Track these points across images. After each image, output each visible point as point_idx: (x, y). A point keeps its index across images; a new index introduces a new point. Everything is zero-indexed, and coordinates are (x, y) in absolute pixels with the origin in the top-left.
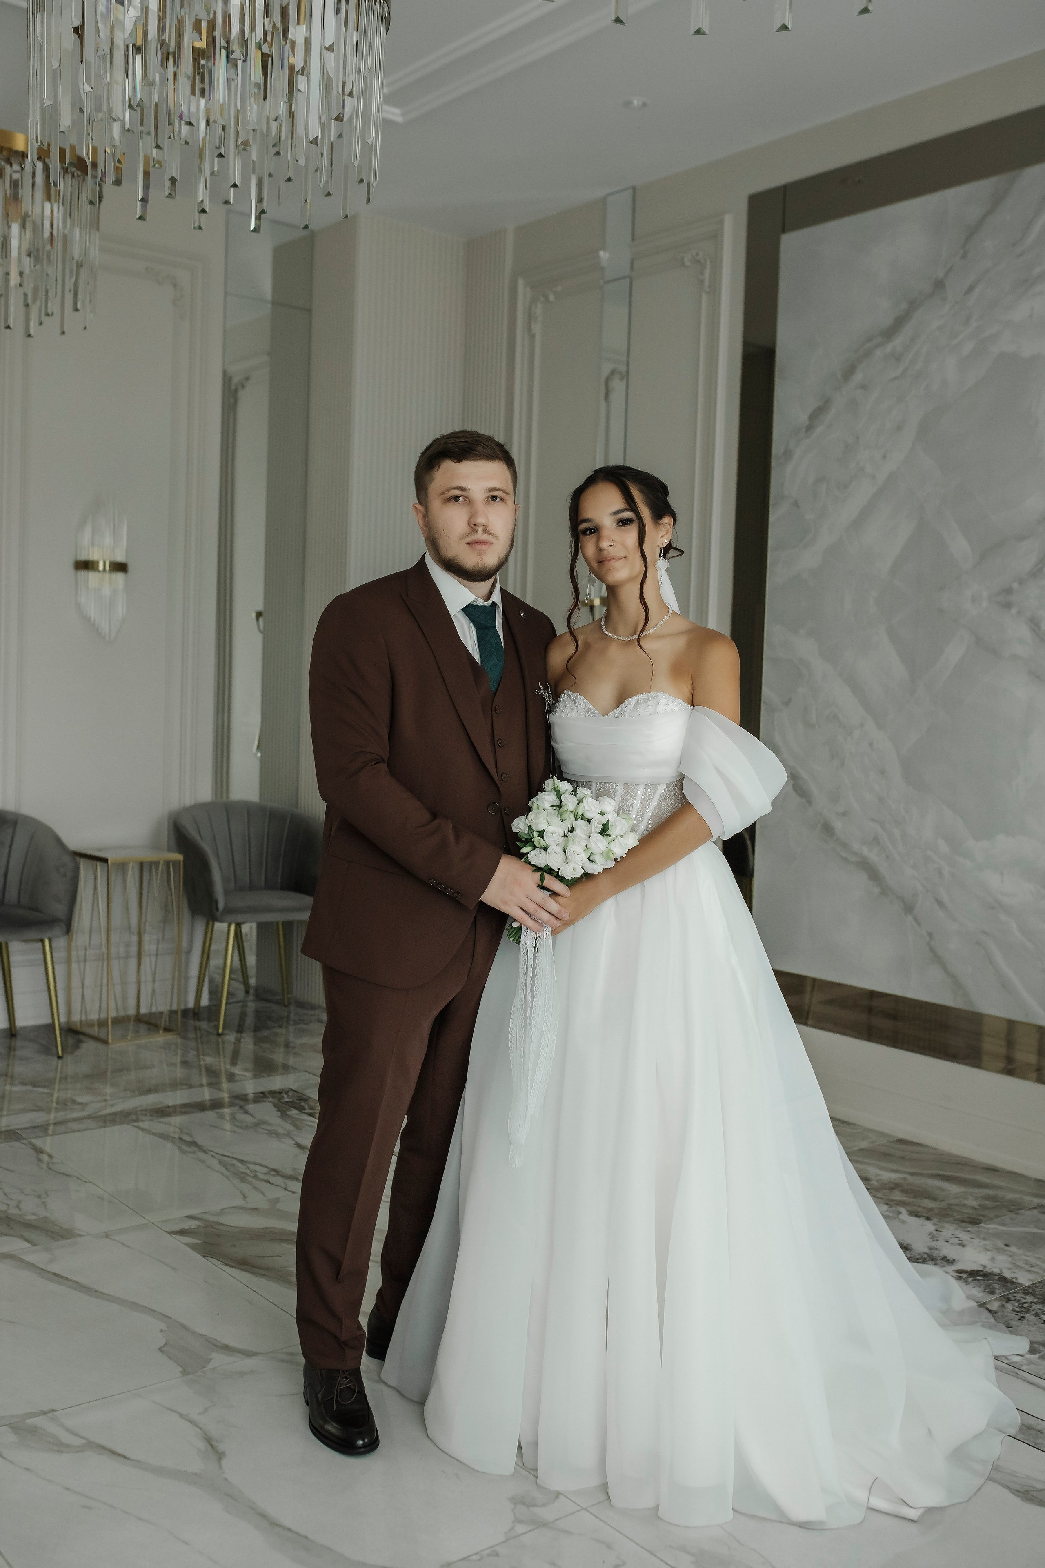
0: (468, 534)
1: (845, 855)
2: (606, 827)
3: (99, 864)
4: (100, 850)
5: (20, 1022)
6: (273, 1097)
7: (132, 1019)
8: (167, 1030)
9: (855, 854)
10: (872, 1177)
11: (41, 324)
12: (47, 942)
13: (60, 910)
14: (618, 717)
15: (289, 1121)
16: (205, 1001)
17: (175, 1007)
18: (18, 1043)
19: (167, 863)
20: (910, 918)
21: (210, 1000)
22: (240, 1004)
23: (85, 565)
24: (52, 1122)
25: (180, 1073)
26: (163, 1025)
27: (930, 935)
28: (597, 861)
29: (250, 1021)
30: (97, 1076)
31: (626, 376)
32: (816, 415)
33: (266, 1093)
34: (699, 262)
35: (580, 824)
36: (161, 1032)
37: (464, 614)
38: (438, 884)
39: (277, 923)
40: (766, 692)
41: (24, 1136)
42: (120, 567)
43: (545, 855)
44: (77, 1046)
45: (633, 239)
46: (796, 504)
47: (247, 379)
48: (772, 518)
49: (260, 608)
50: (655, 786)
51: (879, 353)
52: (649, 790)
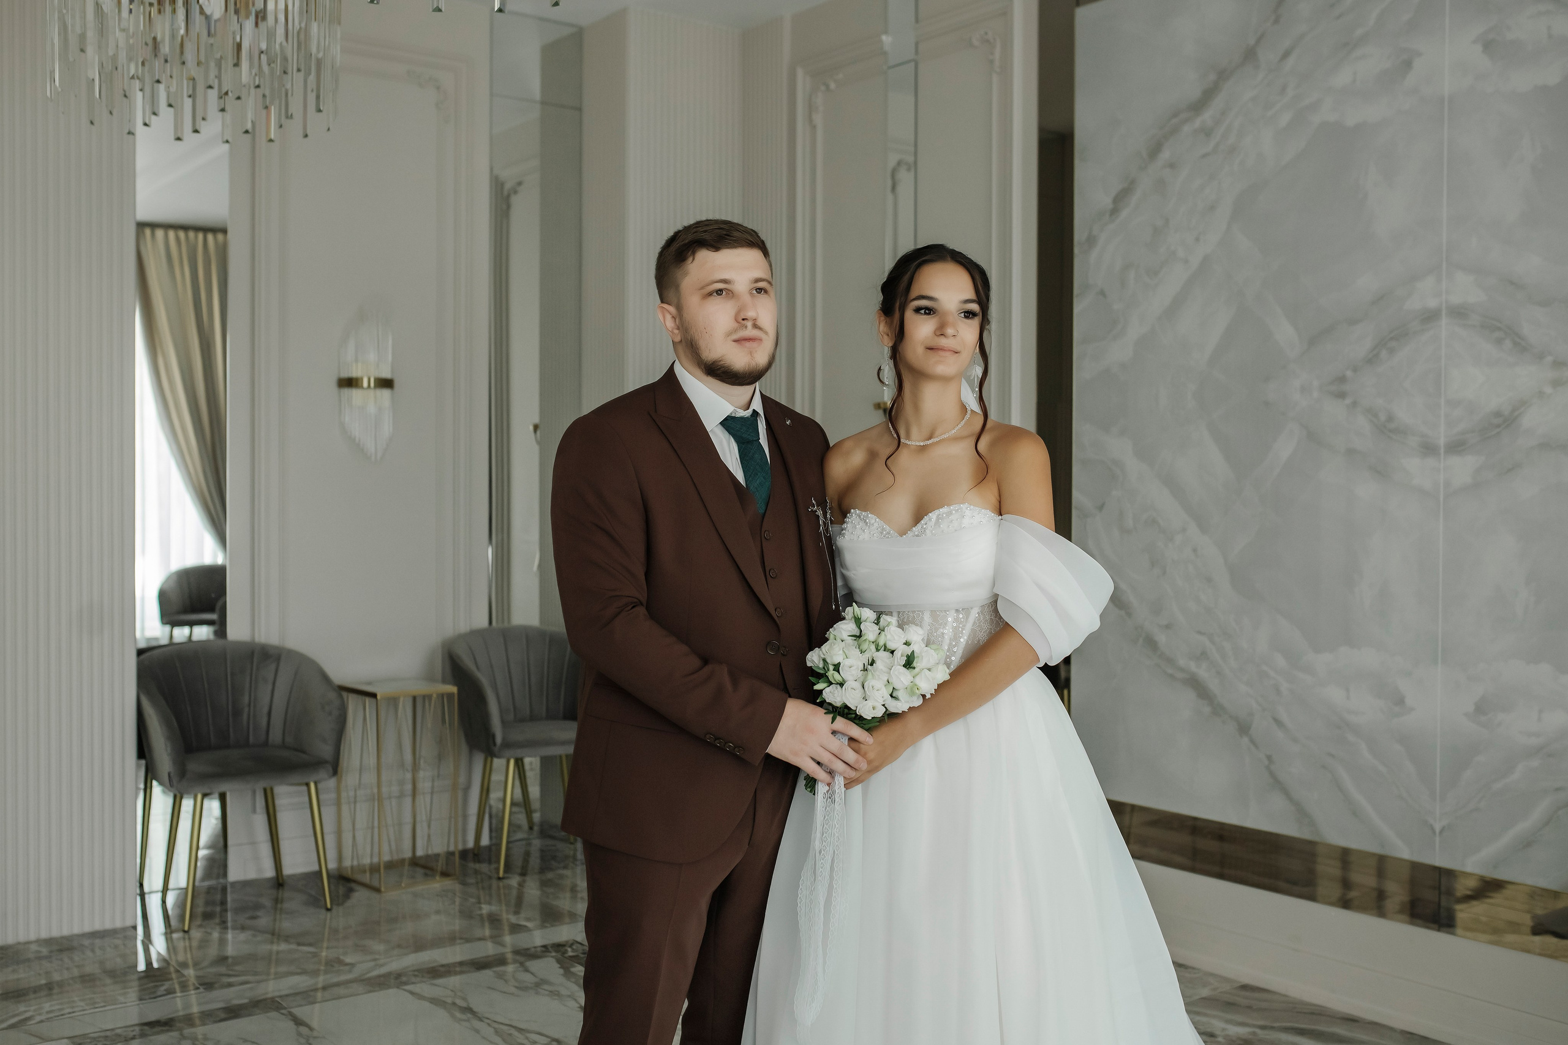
0: (735, 331)
1: (1170, 671)
2: (911, 659)
3: (368, 700)
4: (370, 683)
5: (288, 870)
6: (556, 951)
7: (407, 863)
8: (445, 874)
9: (1182, 670)
10: (1218, 1033)
11: (281, 126)
12: (312, 786)
13: (325, 750)
14: (917, 536)
15: (573, 980)
16: (485, 841)
17: (452, 848)
18: (286, 894)
19: (442, 696)
20: (1245, 740)
21: (491, 838)
22: (524, 842)
23: (349, 383)
24: (320, 985)
25: (457, 925)
26: (439, 869)
27: (1269, 758)
28: (900, 698)
29: (535, 861)
30: (369, 929)
31: (914, 166)
32: (1120, 198)
33: (549, 947)
34: (988, 41)
35: (882, 657)
36: (438, 878)
37: (722, 428)
38: (716, 739)
39: (561, 757)
40: (1076, 495)
41: (284, 1004)
42: (386, 383)
43: (841, 691)
44: (347, 895)
45: (917, 21)
46: (1102, 293)
47: (520, 184)
48: (1078, 308)
49: (537, 420)
50: (967, 611)
51: (1187, 129)
52: (961, 616)
